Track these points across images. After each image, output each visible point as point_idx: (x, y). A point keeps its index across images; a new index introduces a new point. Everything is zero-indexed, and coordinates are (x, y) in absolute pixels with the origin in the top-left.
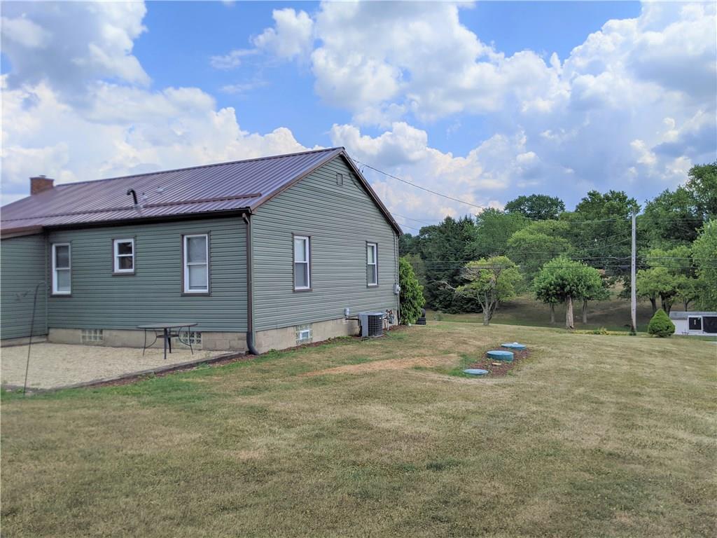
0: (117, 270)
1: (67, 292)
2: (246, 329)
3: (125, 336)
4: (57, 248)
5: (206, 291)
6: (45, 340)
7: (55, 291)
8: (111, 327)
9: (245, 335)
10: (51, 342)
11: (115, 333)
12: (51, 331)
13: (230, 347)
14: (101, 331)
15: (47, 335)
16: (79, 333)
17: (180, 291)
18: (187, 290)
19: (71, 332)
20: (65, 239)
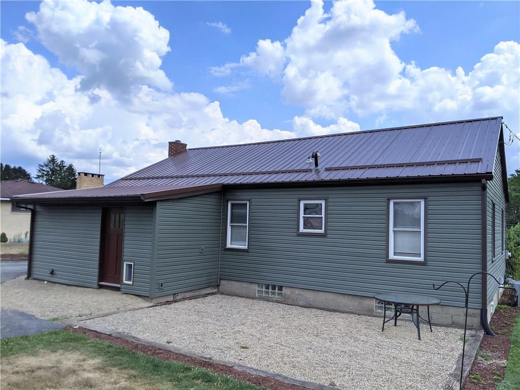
0: (302, 230)
1: (244, 246)
2: (480, 306)
3: (310, 296)
4: (232, 205)
5: (421, 259)
6: (215, 290)
7: (229, 245)
8: (293, 285)
9: (479, 312)
10: (222, 294)
11: (297, 291)
12: (223, 282)
13: (453, 323)
14: (281, 288)
15: (218, 286)
16: (256, 287)
17: (385, 256)
18: (392, 256)
19: (245, 285)
20: (243, 197)
